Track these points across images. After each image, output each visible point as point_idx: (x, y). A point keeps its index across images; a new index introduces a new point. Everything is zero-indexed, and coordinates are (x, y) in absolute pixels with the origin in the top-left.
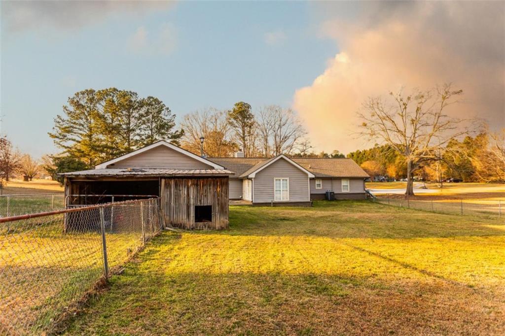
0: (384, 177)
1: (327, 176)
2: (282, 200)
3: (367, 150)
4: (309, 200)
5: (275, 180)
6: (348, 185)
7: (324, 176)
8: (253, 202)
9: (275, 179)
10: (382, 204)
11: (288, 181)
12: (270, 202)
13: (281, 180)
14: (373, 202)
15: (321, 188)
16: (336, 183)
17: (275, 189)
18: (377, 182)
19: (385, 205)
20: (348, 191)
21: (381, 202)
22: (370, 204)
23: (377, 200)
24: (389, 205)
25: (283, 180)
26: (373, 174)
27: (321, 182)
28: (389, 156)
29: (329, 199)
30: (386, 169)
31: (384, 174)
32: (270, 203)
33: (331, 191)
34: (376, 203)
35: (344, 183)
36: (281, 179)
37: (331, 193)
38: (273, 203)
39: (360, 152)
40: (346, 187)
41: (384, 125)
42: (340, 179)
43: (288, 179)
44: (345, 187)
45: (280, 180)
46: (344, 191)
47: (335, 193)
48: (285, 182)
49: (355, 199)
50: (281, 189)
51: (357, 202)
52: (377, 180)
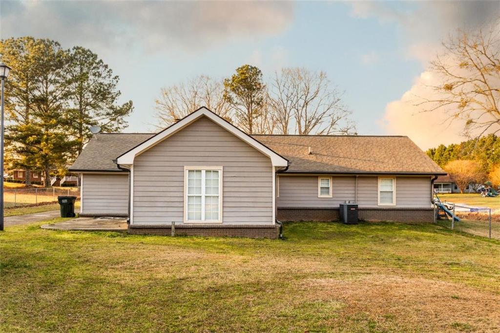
0: (483, 187)
1: (345, 170)
2: (203, 221)
3: (456, 145)
4: (274, 223)
5: (186, 173)
6: (394, 189)
7: (337, 170)
8: (131, 223)
9: (187, 168)
10: (471, 236)
11: (220, 173)
12: (169, 224)
13: (203, 172)
14: (450, 231)
15: (330, 196)
16: (364, 187)
17: (186, 194)
18: (471, 193)
19: (480, 238)
20: (393, 204)
21: (471, 231)
22: (439, 236)
23: (463, 225)
24: (489, 240)
25: (207, 171)
26: (465, 180)
27: (330, 184)
28: (493, 153)
29: (346, 221)
30: (488, 173)
31: (484, 181)
32: (169, 228)
33: (351, 203)
34: (458, 232)
35: (384, 186)
36: (204, 168)
37: (349, 207)
38: (177, 228)
39: (445, 149)
40: (389, 195)
41: (485, 83)
42: (373, 176)
43: (220, 169)
44: (385, 195)
45: (200, 171)
46: (382, 204)
47: (360, 206)
48: (212, 176)
49: (409, 222)
50: (203, 195)
51: (410, 229)
52: (471, 190)
